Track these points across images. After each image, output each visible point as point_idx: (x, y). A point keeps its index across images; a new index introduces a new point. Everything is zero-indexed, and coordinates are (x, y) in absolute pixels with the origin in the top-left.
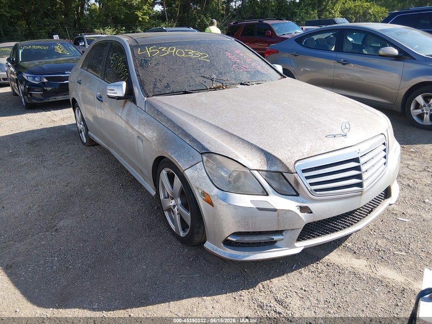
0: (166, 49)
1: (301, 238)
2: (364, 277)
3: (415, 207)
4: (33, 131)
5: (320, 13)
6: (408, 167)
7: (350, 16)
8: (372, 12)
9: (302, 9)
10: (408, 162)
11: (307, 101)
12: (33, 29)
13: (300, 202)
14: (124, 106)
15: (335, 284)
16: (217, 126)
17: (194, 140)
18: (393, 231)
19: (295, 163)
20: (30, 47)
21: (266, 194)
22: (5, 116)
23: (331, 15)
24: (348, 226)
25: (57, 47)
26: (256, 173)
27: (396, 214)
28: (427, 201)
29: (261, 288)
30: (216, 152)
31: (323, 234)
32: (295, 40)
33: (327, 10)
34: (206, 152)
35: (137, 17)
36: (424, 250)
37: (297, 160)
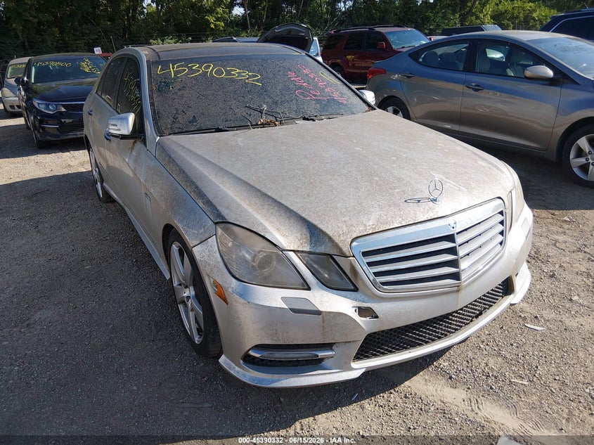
0: (198, 67)
1: (362, 354)
2: (457, 419)
3: (556, 308)
4: (38, 179)
5: (463, 18)
6: (555, 245)
7: (506, 22)
8: (537, 16)
9: (437, 13)
10: (557, 237)
11: (392, 146)
12: (67, 39)
13: (360, 301)
14: (132, 148)
15: (410, 428)
16: (246, 183)
17: (209, 203)
18: (515, 345)
19: (351, 242)
20: (47, 63)
21: (306, 287)
22: (8, 157)
23: (478, 21)
24: (439, 338)
25: (84, 64)
26: (292, 255)
27: (525, 319)
28: (575, 298)
29: (298, 430)
30: (235, 223)
31: (398, 350)
32: (410, 55)
33: (474, 14)
34: (222, 222)
35: (208, 23)
36: (557, 378)
37: (354, 237)
